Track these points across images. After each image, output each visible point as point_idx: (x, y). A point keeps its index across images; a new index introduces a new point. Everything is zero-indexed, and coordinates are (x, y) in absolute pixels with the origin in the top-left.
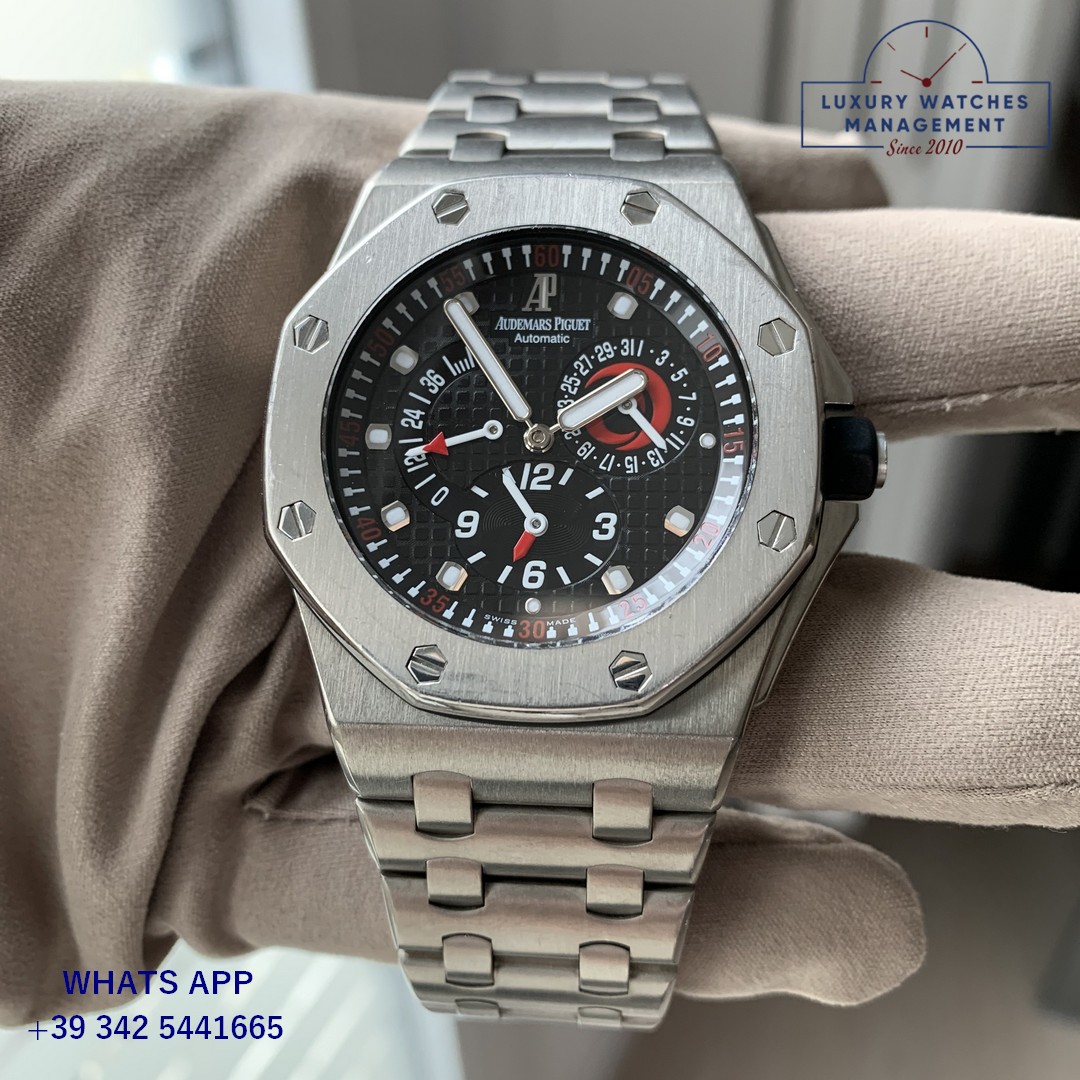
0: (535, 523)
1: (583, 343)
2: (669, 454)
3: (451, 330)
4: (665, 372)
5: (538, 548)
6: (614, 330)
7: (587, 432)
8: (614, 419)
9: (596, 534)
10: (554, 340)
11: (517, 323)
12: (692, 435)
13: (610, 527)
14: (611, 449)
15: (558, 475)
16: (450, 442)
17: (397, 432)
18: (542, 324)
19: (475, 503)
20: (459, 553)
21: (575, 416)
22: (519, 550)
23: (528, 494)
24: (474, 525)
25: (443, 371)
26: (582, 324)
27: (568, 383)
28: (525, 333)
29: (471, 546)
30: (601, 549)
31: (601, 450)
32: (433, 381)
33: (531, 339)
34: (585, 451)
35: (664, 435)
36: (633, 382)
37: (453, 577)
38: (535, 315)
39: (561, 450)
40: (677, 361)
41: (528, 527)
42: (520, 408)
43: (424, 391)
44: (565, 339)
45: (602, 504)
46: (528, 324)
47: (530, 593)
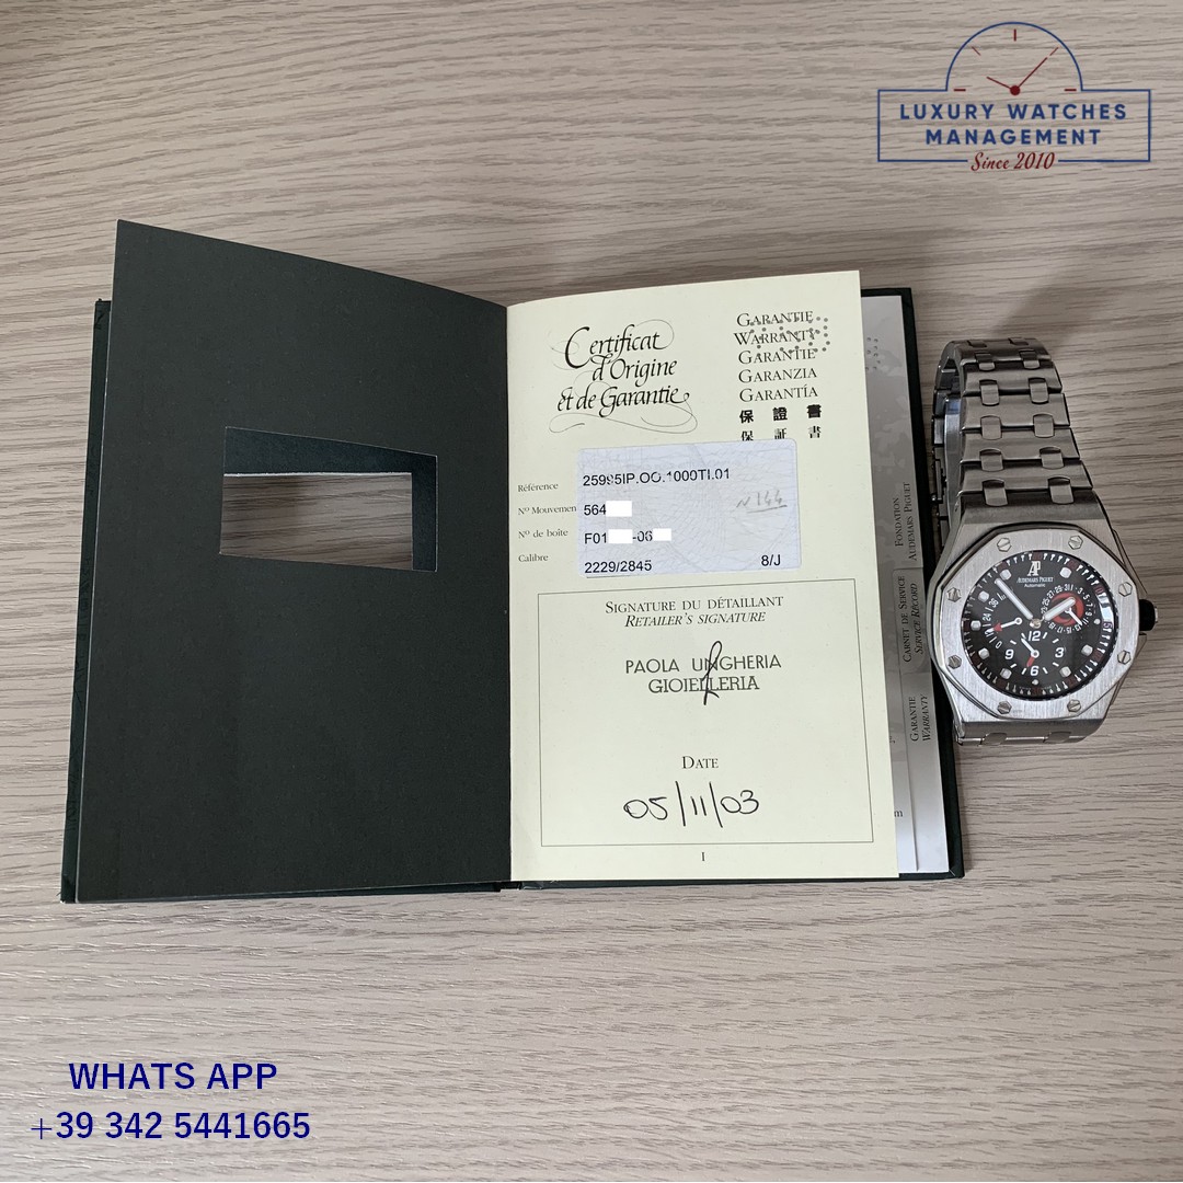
0: (1035, 654)
1: (1050, 586)
2: (1083, 627)
3: (996, 586)
4: (1081, 596)
5: (1036, 662)
6: (1062, 581)
7: (1052, 621)
8: (1063, 615)
9: (1057, 656)
10: (1039, 586)
11: (1025, 580)
12: (1091, 619)
13: (1061, 653)
14: (1062, 625)
15: (1042, 635)
16: (1003, 626)
17: (982, 623)
18: (1034, 580)
19: (1012, 646)
20: (1007, 665)
21: (1049, 616)
22: (1030, 661)
23: (1031, 643)
24: (1012, 655)
25: (998, 599)
26: (1050, 579)
27: (1045, 602)
28: (1029, 583)
29: (1012, 661)
30: (1057, 660)
31: (1058, 625)
32: (994, 603)
33: (1031, 586)
34: (1052, 626)
35: (1081, 619)
36: (1071, 602)
37: (1006, 674)
38: (1032, 577)
39: (1044, 627)
40: (1086, 591)
41: (1032, 655)
42: (1029, 615)
43: (991, 607)
44: (1044, 585)
45: (1058, 645)
46: (1030, 580)
47: (1034, 678)
